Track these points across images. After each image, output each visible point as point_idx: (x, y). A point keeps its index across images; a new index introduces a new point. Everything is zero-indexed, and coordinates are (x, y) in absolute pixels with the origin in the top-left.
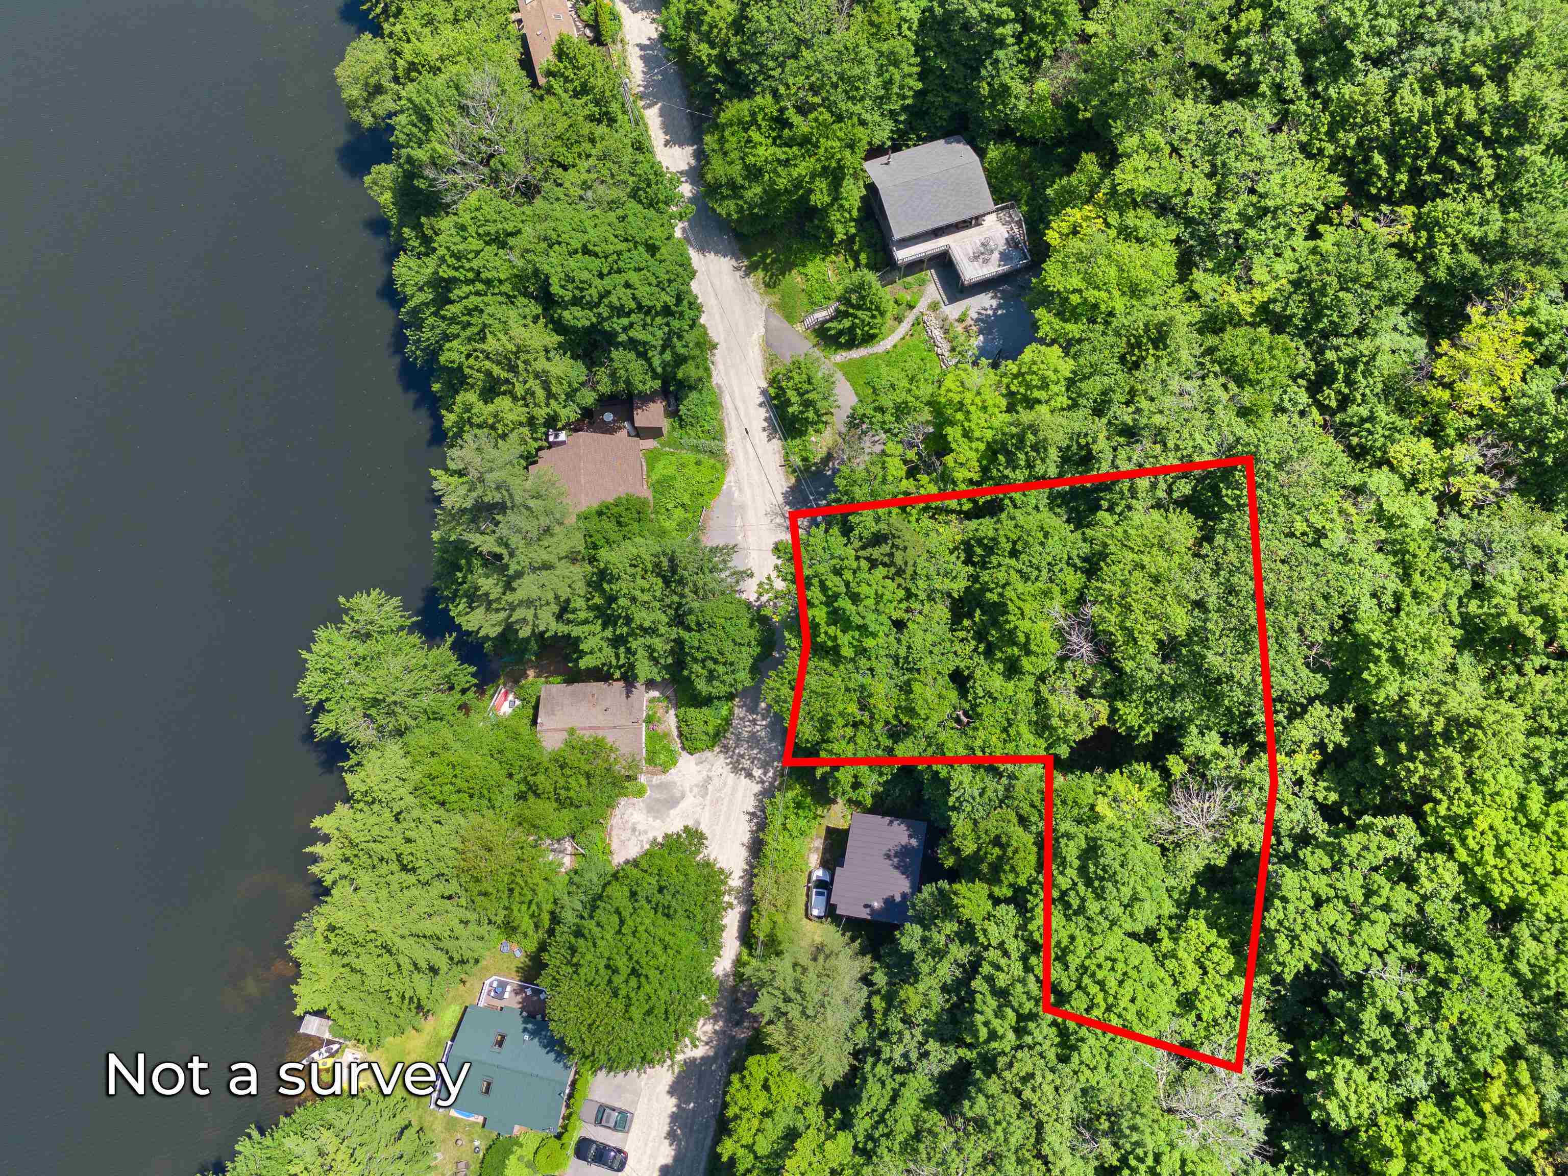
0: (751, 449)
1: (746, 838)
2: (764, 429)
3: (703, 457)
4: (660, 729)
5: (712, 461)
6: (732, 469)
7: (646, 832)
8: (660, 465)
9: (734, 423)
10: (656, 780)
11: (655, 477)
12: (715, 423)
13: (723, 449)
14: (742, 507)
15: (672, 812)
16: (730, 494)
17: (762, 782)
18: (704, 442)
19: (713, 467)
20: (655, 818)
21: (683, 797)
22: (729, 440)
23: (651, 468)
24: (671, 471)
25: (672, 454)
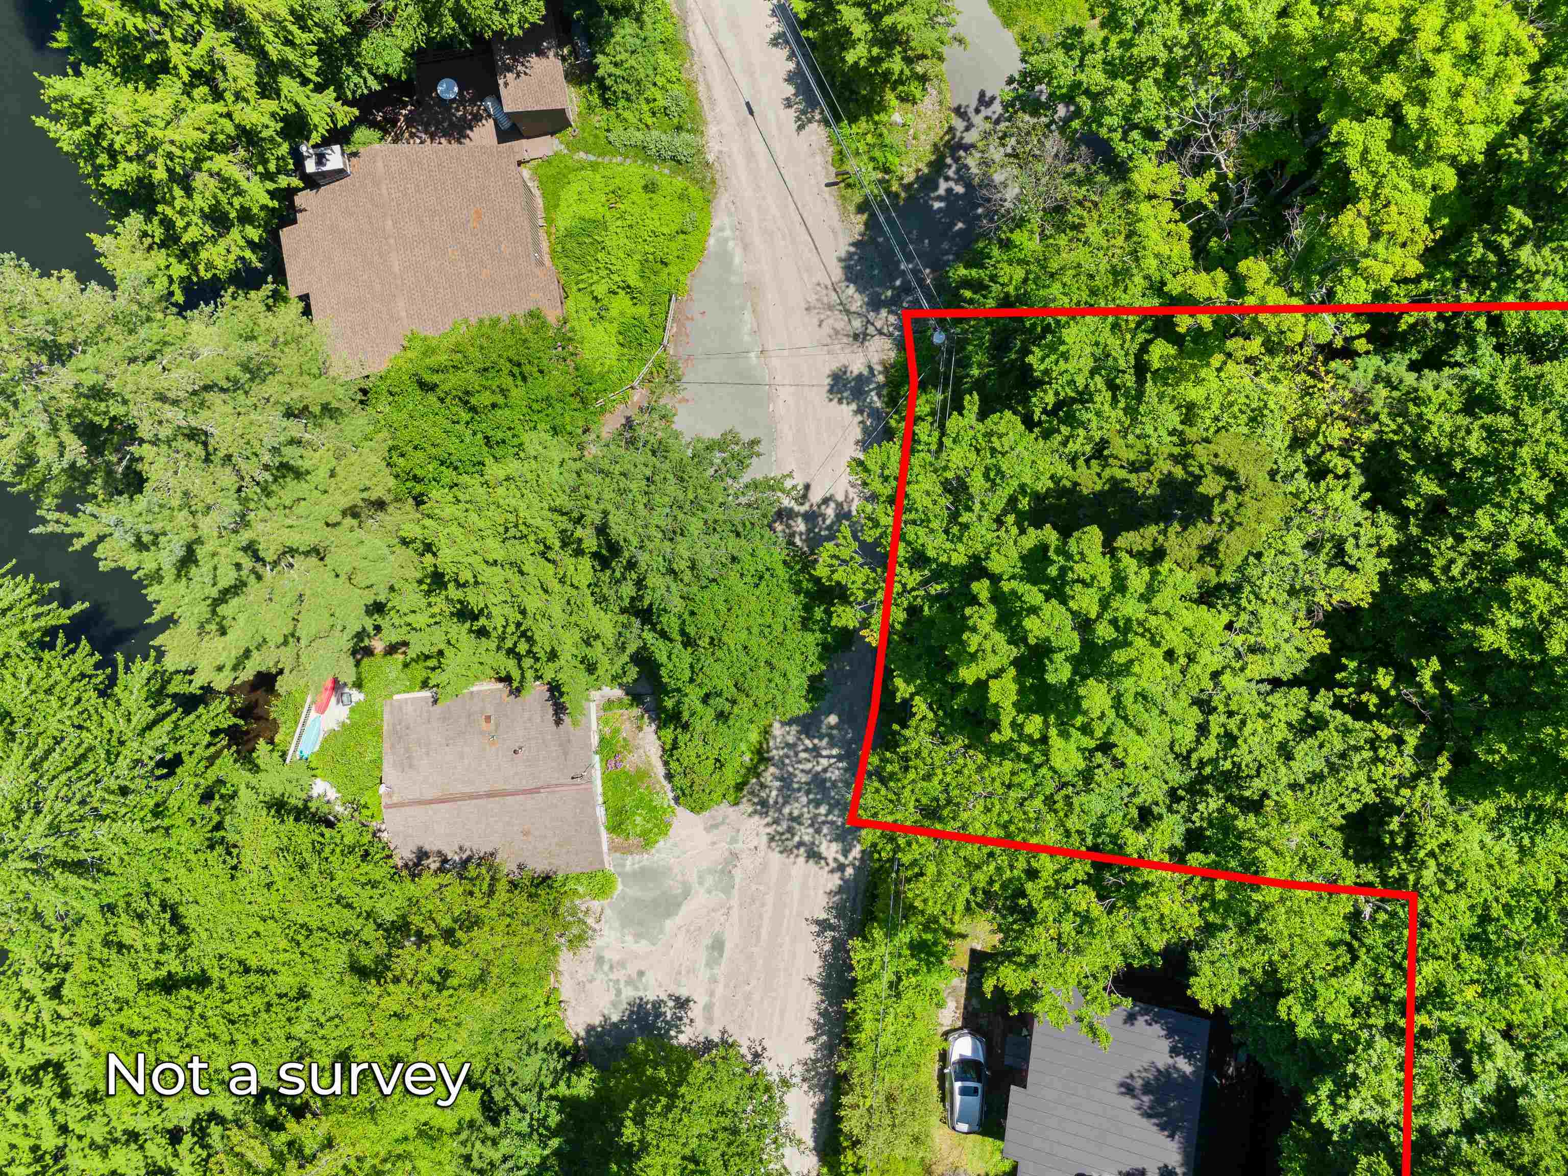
0: (760, 147)
1: (815, 967)
2: (788, 104)
3: (661, 173)
4: (630, 761)
5: (679, 182)
6: (723, 200)
7: (622, 964)
8: (569, 195)
9: (719, 91)
10: (632, 862)
11: (564, 220)
12: (676, 90)
13: (699, 151)
14: (752, 288)
15: (669, 924)
16: (725, 258)
17: (841, 868)
18: (658, 137)
19: (683, 197)
20: (638, 936)
21: (686, 893)
22: (712, 130)
23: (553, 204)
24: (594, 207)
25: (594, 167)
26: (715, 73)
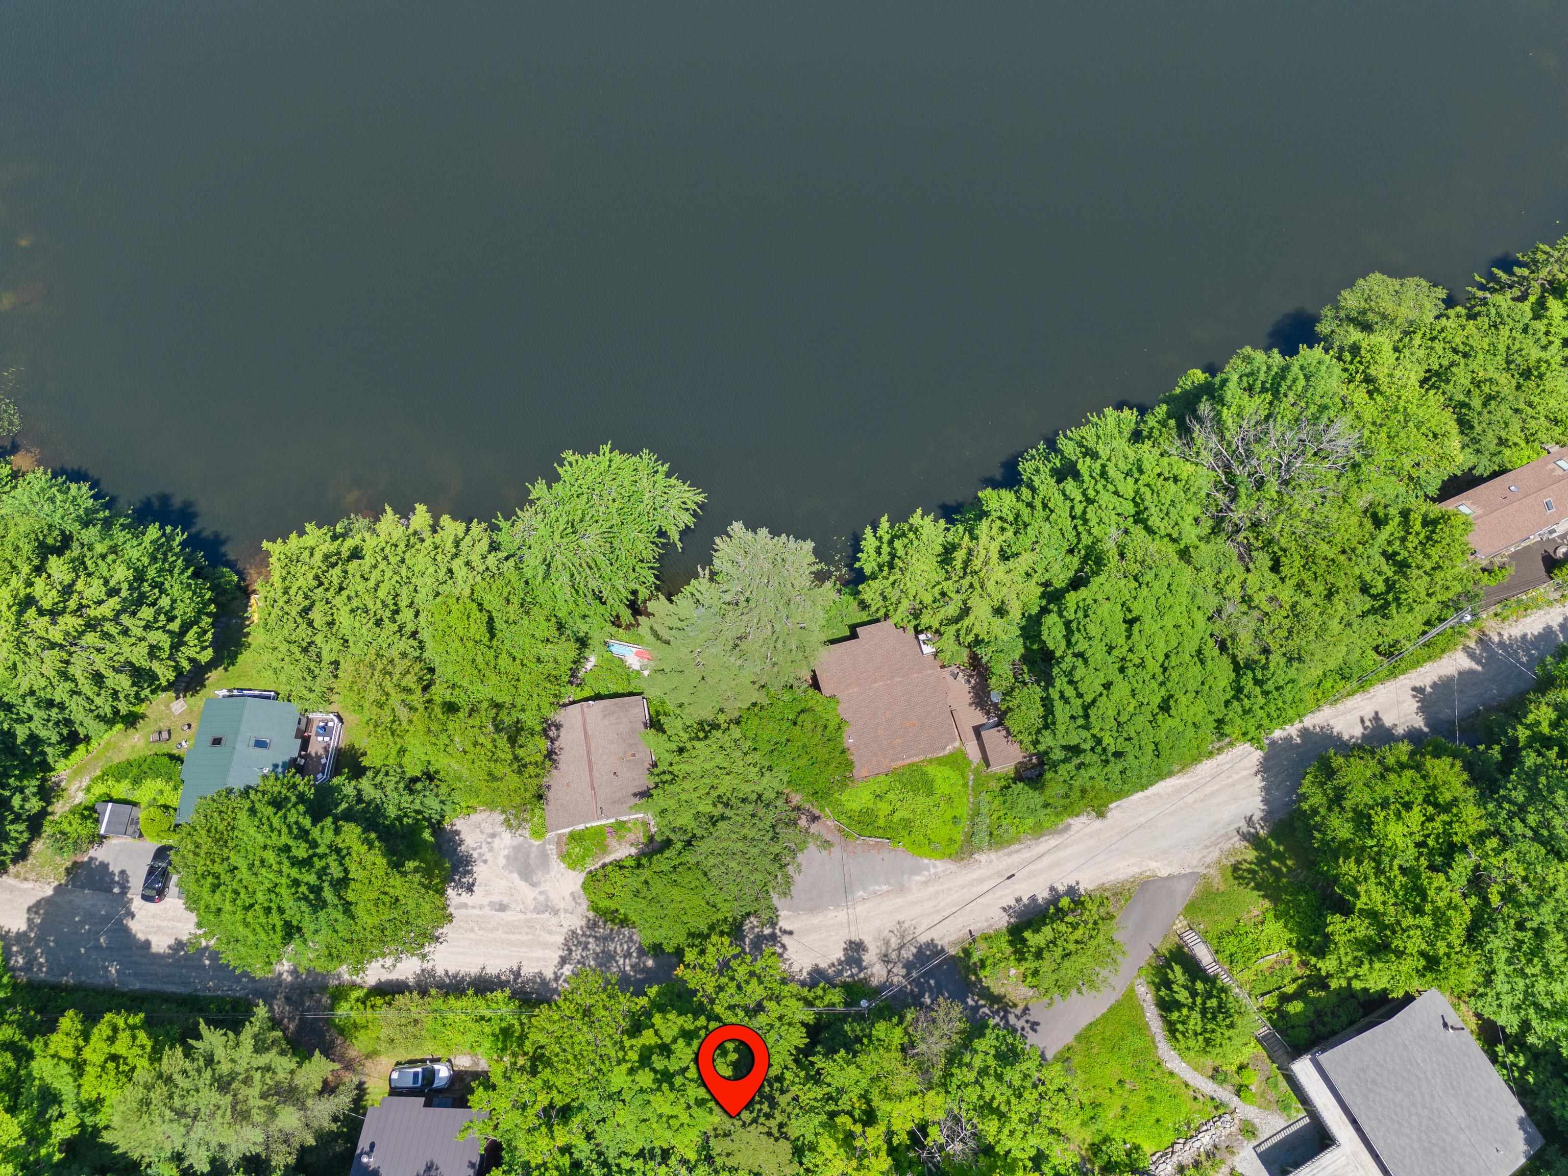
0: (986, 886)
1: (492, 970)
2: (1018, 900)
3: (965, 825)
4: (613, 842)
5: (959, 837)
6: (952, 866)
7: (491, 850)
8: (947, 771)
9: (1016, 859)
10: (552, 849)
11: (931, 770)
12: (1013, 831)
13: (980, 849)
14: (901, 889)
15: (515, 876)
16: (917, 870)
17: (557, 979)
18: (984, 823)
19: (951, 841)
20: (507, 857)
21: (534, 885)
22: (993, 855)
23: (941, 762)
24: (942, 787)
25: (965, 785)
26: (1026, 854)
